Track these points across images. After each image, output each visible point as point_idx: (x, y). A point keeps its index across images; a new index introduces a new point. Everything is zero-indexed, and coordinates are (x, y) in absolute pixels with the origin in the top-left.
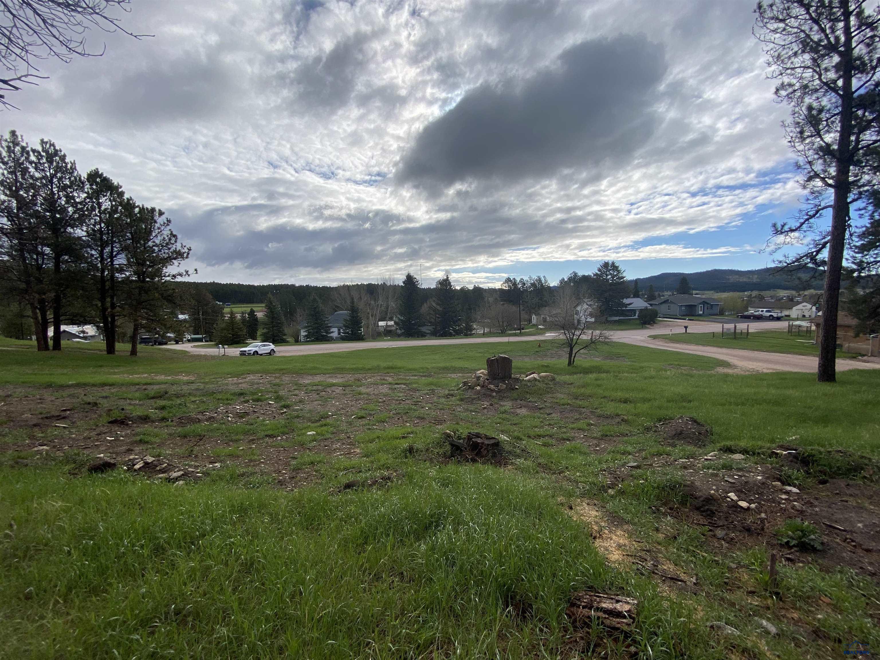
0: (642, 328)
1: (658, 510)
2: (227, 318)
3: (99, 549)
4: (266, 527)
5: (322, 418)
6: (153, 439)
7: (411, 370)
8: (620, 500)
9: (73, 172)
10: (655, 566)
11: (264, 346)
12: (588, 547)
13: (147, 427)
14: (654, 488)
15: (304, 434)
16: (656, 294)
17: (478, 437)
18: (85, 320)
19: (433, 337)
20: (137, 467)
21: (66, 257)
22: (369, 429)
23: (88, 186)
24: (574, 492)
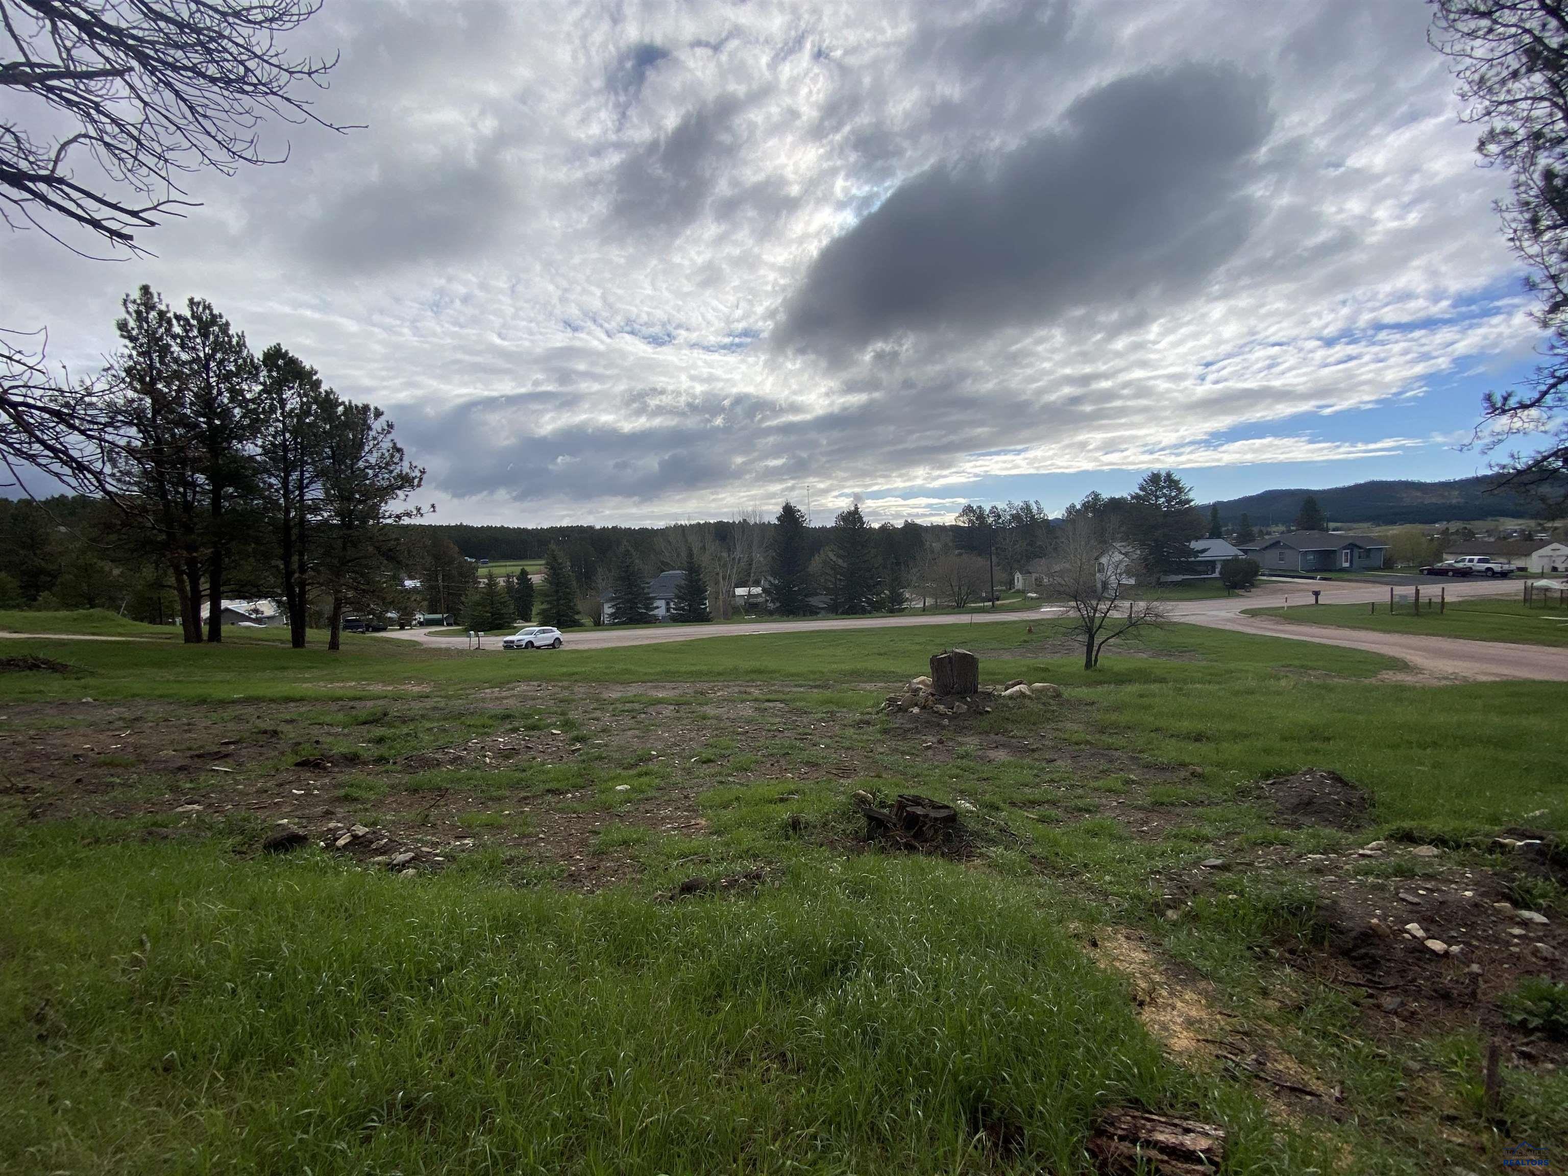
0: (1229, 596)
1: (1266, 953)
2: (482, 585)
3: (282, 986)
4: (550, 959)
5: (641, 760)
6: (364, 794)
7: (792, 675)
8: (1190, 934)
9: (241, 351)
10: (1260, 1063)
11: (544, 632)
12: (1130, 1024)
13: (355, 774)
14: (1257, 911)
15: (612, 789)
16: (1255, 530)
17: (918, 804)
18: (259, 591)
19: (831, 616)
20: (341, 842)
21: (231, 490)
22: (722, 782)
23: (265, 373)
24: (1101, 914)
